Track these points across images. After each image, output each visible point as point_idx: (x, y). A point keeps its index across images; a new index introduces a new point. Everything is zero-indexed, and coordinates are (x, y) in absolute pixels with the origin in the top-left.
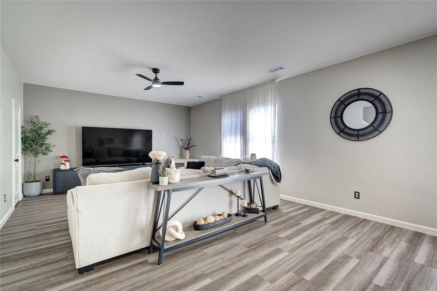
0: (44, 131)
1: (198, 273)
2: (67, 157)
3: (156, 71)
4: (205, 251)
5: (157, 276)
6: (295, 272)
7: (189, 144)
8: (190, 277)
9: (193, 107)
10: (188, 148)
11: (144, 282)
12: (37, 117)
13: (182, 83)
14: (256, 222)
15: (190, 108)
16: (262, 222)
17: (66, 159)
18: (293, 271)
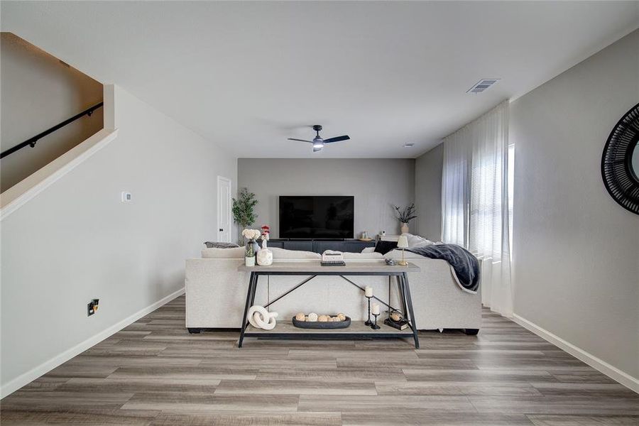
0: (251, 201)
1: (255, 367)
2: (268, 228)
3: (317, 128)
4: (290, 352)
5: (226, 356)
6: (342, 416)
7: (408, 215)
8: (246, 367)
9: (418, 158)
10: (405, 221)
11: (212, 356)
12: (246, 189)
13: (346, 138)
14: (403, 343)
15: (415, 159)
16: (411, 344)
17: (266, 230)
18: (343, 413)
